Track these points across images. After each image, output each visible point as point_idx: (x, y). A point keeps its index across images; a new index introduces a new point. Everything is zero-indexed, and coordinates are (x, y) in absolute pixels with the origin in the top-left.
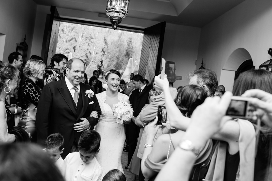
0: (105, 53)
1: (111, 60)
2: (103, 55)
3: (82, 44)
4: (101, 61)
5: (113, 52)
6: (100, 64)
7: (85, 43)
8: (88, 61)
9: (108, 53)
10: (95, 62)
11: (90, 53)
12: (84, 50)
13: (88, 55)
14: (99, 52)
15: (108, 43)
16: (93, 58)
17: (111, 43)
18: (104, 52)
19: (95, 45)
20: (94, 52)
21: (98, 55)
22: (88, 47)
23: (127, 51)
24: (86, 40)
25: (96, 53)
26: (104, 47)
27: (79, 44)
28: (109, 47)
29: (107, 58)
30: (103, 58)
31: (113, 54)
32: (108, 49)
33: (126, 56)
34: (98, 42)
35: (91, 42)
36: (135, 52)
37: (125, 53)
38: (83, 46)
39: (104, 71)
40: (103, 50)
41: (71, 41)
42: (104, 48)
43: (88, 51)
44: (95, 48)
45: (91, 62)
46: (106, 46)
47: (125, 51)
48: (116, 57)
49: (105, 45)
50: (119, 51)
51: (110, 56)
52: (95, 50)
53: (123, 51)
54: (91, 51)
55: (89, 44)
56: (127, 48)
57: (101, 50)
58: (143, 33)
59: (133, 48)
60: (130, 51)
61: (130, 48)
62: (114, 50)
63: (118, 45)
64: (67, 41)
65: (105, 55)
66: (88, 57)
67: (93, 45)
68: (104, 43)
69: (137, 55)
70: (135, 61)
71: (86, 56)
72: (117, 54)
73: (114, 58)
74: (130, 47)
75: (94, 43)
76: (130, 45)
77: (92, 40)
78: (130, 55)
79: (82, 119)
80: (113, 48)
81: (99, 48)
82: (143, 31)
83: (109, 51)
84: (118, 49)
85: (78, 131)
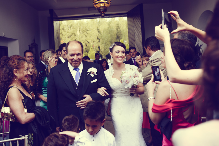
0: (101, 40)
1: (106, 44)
2: (99, 42)
3: (80, 36)
4: (98, 47)
5: (106, 38)
6: (98, 49)
7: (83, 36)
8: (88, 49)
9: (103, 39)
10: (93, 49)
11: (88, 42)
12: (83, 41)
13: (87, 44)
14: (95, 40)
15: (101, 31)
16: (91, 46)
17: (103, 31)
18: (99, 39)
19: (91, 36)
20: (91, 41)
21: (95, 43)
22: (86, 38)
23: (117, 35)
24: (83, 33)
25: (94, 42)
26: (98, 35)
27: (79, 37)
28: (102, 35)
29: (102, 44)
30: (100, 44)
32: (102, 37)
33: (117, 39)
34: (93, 32)
35: (87, 34)
36: (124, 34)
37: (116, 36)
38: (82, 38)
39: (103, 55)
40: (98, 38)
41: (72, 36)
42: (99, 37)
43: (87, 41)
44: (92, 37)
45: (91, 49)
46: (100, 34)
47: (115, 35)
48: (110, 41)
49: (98, 33)
50: (111, 36)
51: (104, 41)
52: (92, 39)
53: (114, 35)
55: (86, 36)
56: (116, 33)
57: (97, 38)
58: (126, 16)
59: (121, 31)
60: (119, 34)
61: (119, 32)
62: (106, 36)
63: (109, 32)
64: (68, 37)
65: (100, 42)
66: (88, 46)
67: (89, 35)
68: (98, 32)
69: (126, 36)
70: (125, 41)
71: (86, 45)
72: (110, 39)
73: (108, 42)
75: (90, 34)
76: (118, 29)
77: (88, 32)
78: (120, 37)
79: (85, 96)
80: (106, 35)
81: (95, 37)
82: (126, 15)
83: (103, 38)
84: (110, 35)
85: (81, 108)
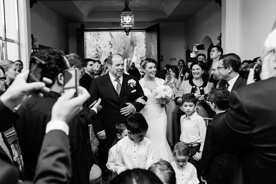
0: (113, 46)
1: (119, 50)
2: (111, 47)
3: (91, 40)
4: (110, 53)
5: (119, 44)
7: (94, 40)
8: (99, 54)
9: (115, 45)
10: (105, 55)
11: (100, 47)
12: (94, 46)
13: (98, 49)
14: (107, 45)
15: (114, 36)
16: (104, 52)
17: (116, 36)
18: (112, 45)
19: (103, 40)
20: (103, 46)
21: (107, 48)
22: (97, 42)
23: (131, 40)
24: (94, 36)
25: (105, 47)
26: (110, 40)
27: (89, 41)
28: (115, 40)
29: (115, 50)
30: (112, 50)
31: (120, 45)
32: (115, 42)
33: (131, 46)
34: (105, 37)
36: (138, 41)
37: (129, 42)
38: (93, 42)
40: (110, 43)
42: (111, 42)
43: (98, 46)
44: (103, 42)
45: (103, 56)
46: (112, 39)
47: (129, 41)
48: (123, 47)
49: (111, 38)
50: (124, 42)
51: (117, 47)
52: (103, 44)
53: (128, 41)
54: (100, 46)
55: (97, 40)
56: (131, 38)
57: (109, 43)
59: (136, 37)
60: (134, 40)
61: (133, 38)
62: (120, 42)
63: (123, 37)
65: (113, 47)
66: (98, 51)
67: (101, 40)
68: (110, 36)
69: (141, 42)
70: (140, 49)
71: (96, 50)
72: (123, 44)
73: (121, 48)
74: (133, 36)
75: (102, 38)
76: (133, 35)
77: (99, 36)
78: (135, 44)
79: (127, 104)
80: (119, 40)
81: (107, 42)
83: (116, 43)
84: (123, 40)
85: (125, 115)
